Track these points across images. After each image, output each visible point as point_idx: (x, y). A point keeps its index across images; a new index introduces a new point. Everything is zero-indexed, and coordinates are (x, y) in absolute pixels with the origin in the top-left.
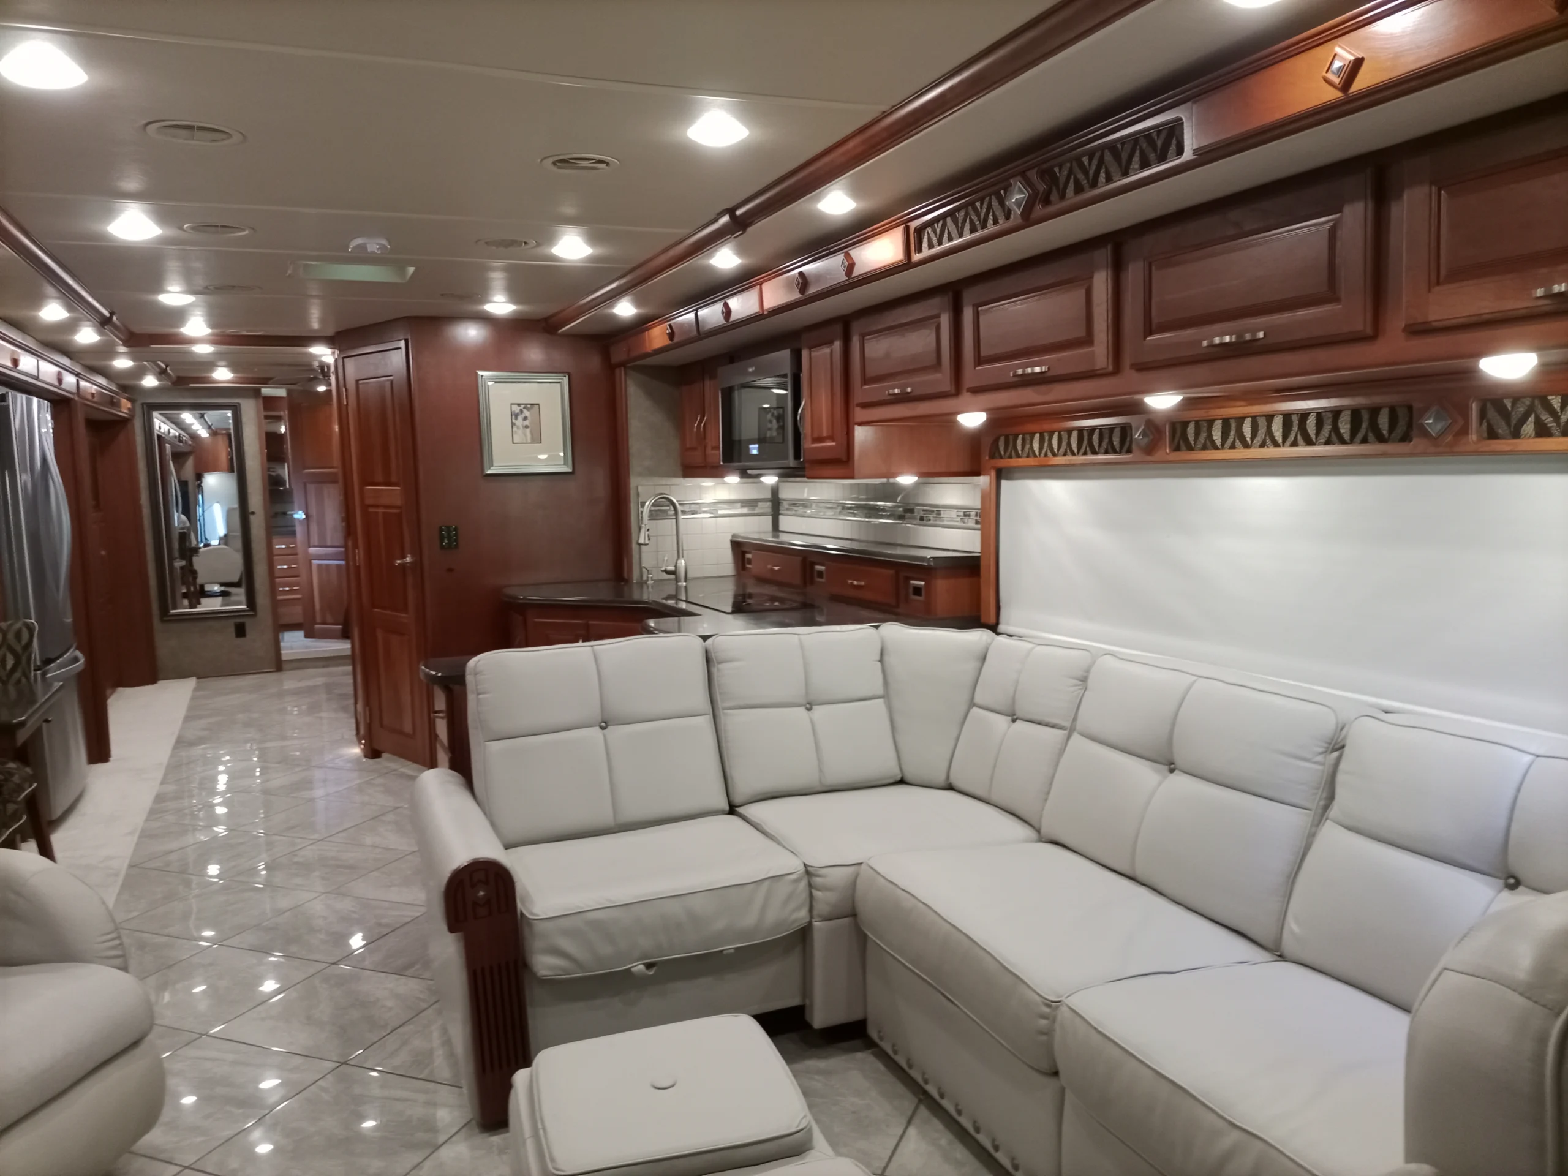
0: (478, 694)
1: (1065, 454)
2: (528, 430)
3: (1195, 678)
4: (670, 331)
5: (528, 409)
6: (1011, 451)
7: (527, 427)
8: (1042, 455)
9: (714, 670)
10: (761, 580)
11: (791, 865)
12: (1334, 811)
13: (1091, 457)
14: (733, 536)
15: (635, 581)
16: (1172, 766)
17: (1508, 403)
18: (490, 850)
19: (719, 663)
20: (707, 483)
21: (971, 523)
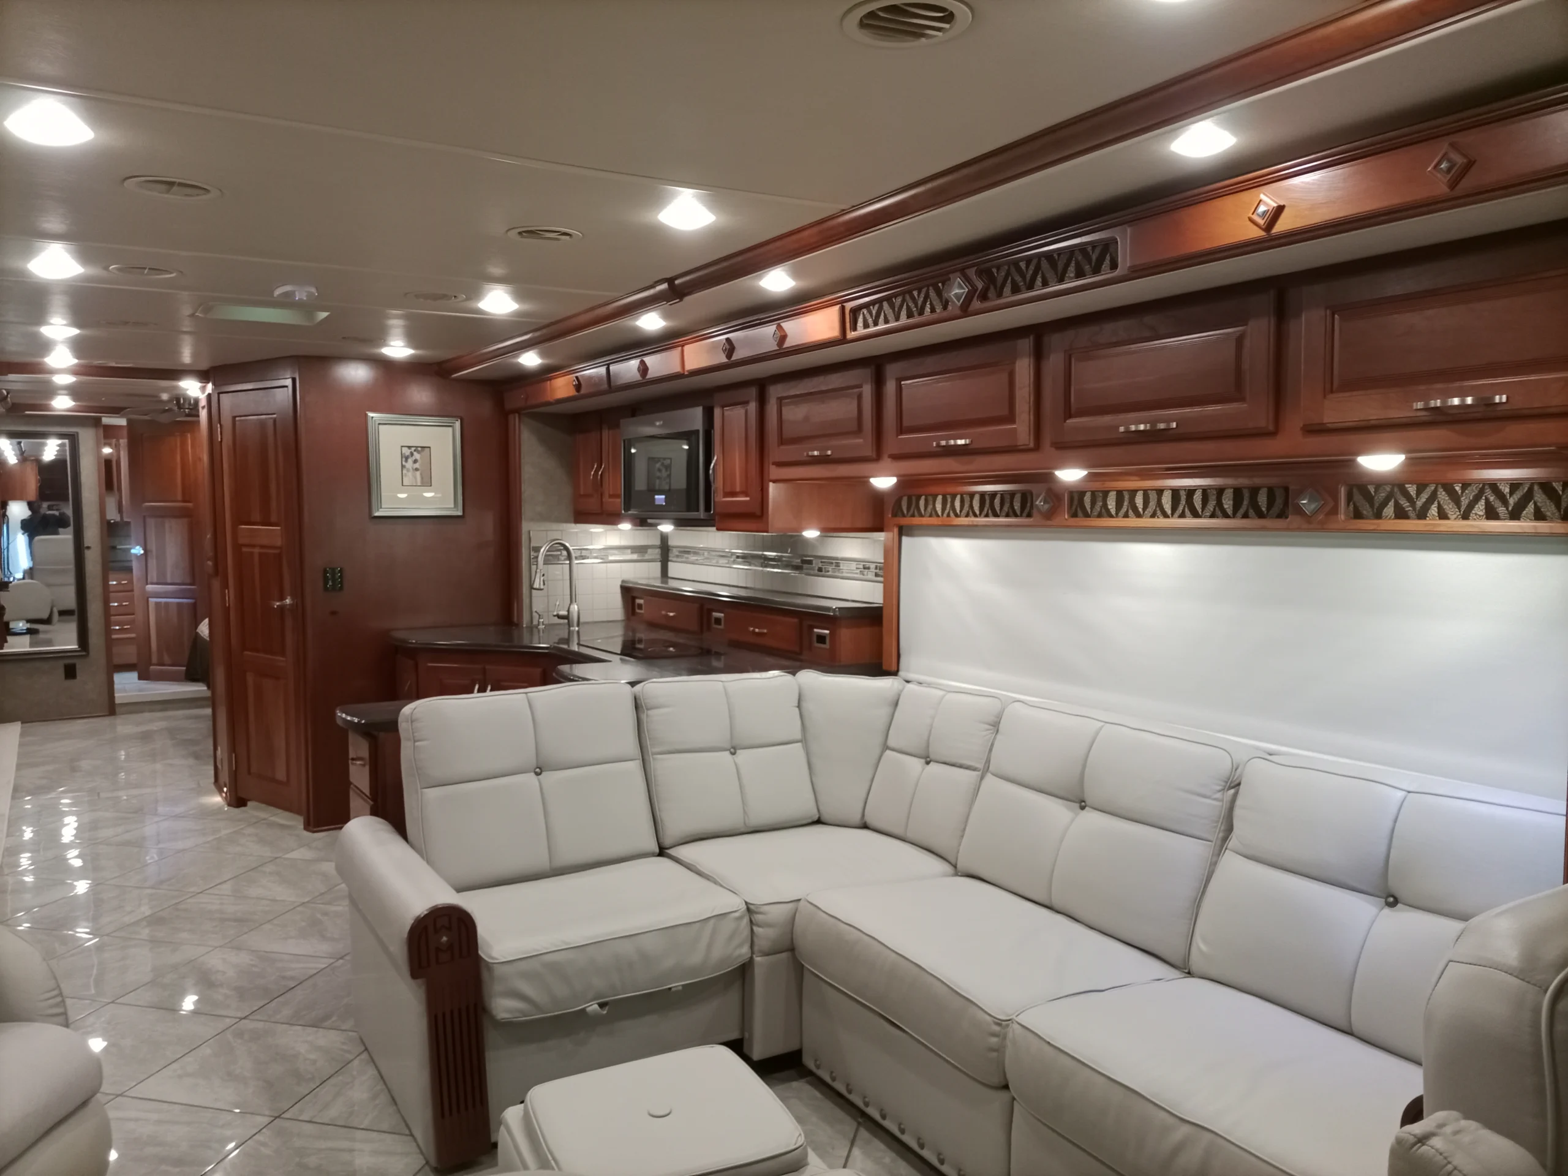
0: (415, 741)
1: (967, 516)
2: (418, 473)
3: (1102, 724)
4: (577, 383)
5: (419, 452)
6: (914, 512)
7: (417, 469)
8: (945, 515)
9: (644, 717)
10: (653, 625)
11: (732, 903)
12: (1233, 842)
13: (992, 520)
14: (623, 581)
15: (524, 626)
16: (1083, 804)
17: (1372, 489)
18: (447, 897)
19: (648, 709)
20: (597, 529)
21: (871, 576)
